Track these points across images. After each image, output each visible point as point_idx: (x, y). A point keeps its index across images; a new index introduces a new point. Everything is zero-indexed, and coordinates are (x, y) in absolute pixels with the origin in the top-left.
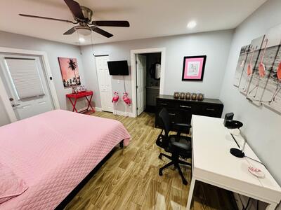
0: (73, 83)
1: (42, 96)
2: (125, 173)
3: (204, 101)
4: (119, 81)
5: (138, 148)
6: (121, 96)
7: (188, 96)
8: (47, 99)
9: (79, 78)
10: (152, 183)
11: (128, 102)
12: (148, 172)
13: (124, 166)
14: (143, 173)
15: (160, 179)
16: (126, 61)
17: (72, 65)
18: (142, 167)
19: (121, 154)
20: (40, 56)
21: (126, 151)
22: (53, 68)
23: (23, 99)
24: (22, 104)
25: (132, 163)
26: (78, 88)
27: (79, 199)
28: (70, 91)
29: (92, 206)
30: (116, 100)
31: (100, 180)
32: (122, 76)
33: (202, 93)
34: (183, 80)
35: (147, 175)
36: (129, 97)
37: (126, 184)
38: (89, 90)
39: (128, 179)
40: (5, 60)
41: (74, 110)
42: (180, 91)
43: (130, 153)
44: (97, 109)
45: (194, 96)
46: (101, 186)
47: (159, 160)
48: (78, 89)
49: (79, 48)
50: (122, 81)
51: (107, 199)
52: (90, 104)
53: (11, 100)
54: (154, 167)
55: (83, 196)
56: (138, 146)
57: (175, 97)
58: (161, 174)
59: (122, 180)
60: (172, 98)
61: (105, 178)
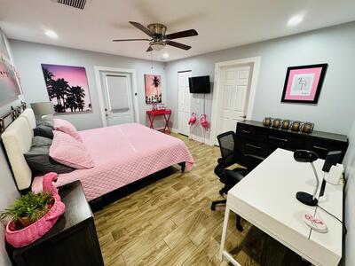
0: (155, 100)
1: (127, 109)
2: (175, 194)
3: (313, 135)
4: (199, 100)
5: (200, 177)
6: (199, 117)
7: (286, 124)
8: (130, 113)
9: (160, 96)
10: (198, 212)
11: (206, 125)
12: (201, 202)
13: (177, 188)
14: (194, 201)
15: (210, 212)
16: (208, 77)
17: (156, 82)
18: (195, 196)
19: (179, 177)
20: (131, 74)
21: (186, 175)
22: (139, 85)
23: (115, 111)
24: (113, 114)
25: (186, 188)
26: (158, 105)
27: (130, 199)
28: (150, 108)
29: (137, 208)
30: (193, 122)
31: (151, 192)
32: (203, 95)
33: (312, 122)
34: (283, 100)
35: (197, 204)
36: (208, 120)
37: (172, 203)
38: (167, 109)
39: (175, 200)
40: (106, 78)
41: (151, 127)
42: (275, 116)
43: (189, 179)
44: (174, 130)
45: (296, 125)
46: (150, 197)
47: (219, 195)
48: (158, 107)
49: (165, 64)
50: (202, 100)
51: (150, 207)
52: (169, 124)
53: (106, 110)
54: (209, 200)
55: (134, 198)
56: (201, 174)
57: (265, 124)
58: (213, 208)
59: (170, 199)
60: (261, 125)
61: (155, 191)
